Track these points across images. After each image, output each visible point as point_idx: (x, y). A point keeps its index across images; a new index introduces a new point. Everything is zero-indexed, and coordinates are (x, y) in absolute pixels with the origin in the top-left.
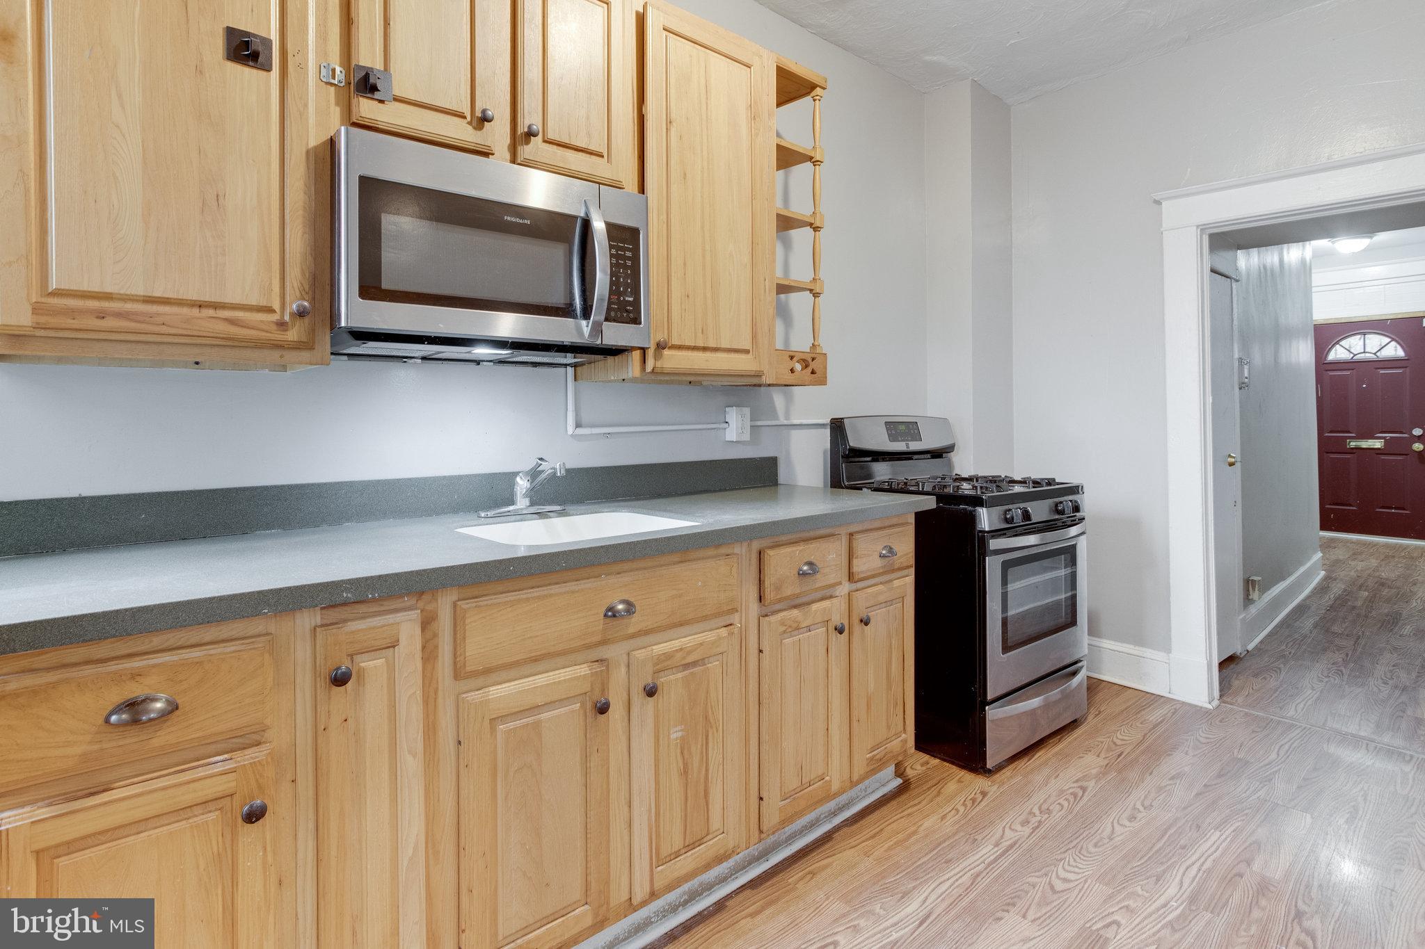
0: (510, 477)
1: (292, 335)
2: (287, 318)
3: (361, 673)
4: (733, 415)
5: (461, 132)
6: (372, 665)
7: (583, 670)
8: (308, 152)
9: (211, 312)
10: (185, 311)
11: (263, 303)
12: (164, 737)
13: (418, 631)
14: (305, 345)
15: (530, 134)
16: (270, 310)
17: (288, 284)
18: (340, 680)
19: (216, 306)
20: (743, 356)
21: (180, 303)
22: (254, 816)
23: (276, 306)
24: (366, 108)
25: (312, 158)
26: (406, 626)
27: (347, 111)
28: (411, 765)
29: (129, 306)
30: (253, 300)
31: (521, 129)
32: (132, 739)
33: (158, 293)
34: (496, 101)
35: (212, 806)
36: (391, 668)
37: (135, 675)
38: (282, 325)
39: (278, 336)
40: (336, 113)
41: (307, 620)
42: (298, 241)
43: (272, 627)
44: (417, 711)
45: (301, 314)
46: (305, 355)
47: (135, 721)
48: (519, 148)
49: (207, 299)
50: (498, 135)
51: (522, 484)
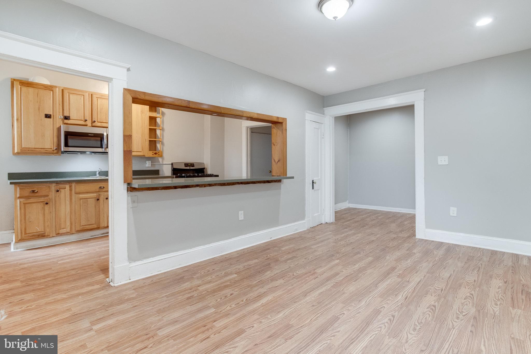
0: (96, 172)
1: (55, 152)
2: (54, 150)
3: (61, 191)
4: (147, 162)
5: (82, 123)
6: (62, 190)
7: (96, 195)
8: (57, 128)
9: (43, 149)
10: (40, 149)
11: (51, 148)
12: (37, 195)
13: (69, 187)
14: (57, 153)
15: (94, 122)
16: (52, 149)
17: (54, 145)
18: (58, 191)
19: (44, 149)
20: (140, 153)
21: (39, 148)
22: (47, 204)
23: (53, 148)
24: (66, 121)
25: (58, 129)
26: (67, 187)
27: (63, 121)
28: (68, 202)
29: (32, 149)
30: (49, 148)
31: (93, 121)
32: (33, 194)
33: (36, 147)
34: (88, 117)
35: (42, 202)
36: (65, 191)
37: (33, 188)
38: (53, 151)
39: (53, 152)
40: (61, 122)
41: (54, 185)
42: (55, 139)
43: (49, 185)
44: (69, 196)
45: (56, 149)
46: (57, 154)
47: (33, 192)
48: (93, 124)
49: (43, 148)
50: (89, 123)
51: (97, 173)
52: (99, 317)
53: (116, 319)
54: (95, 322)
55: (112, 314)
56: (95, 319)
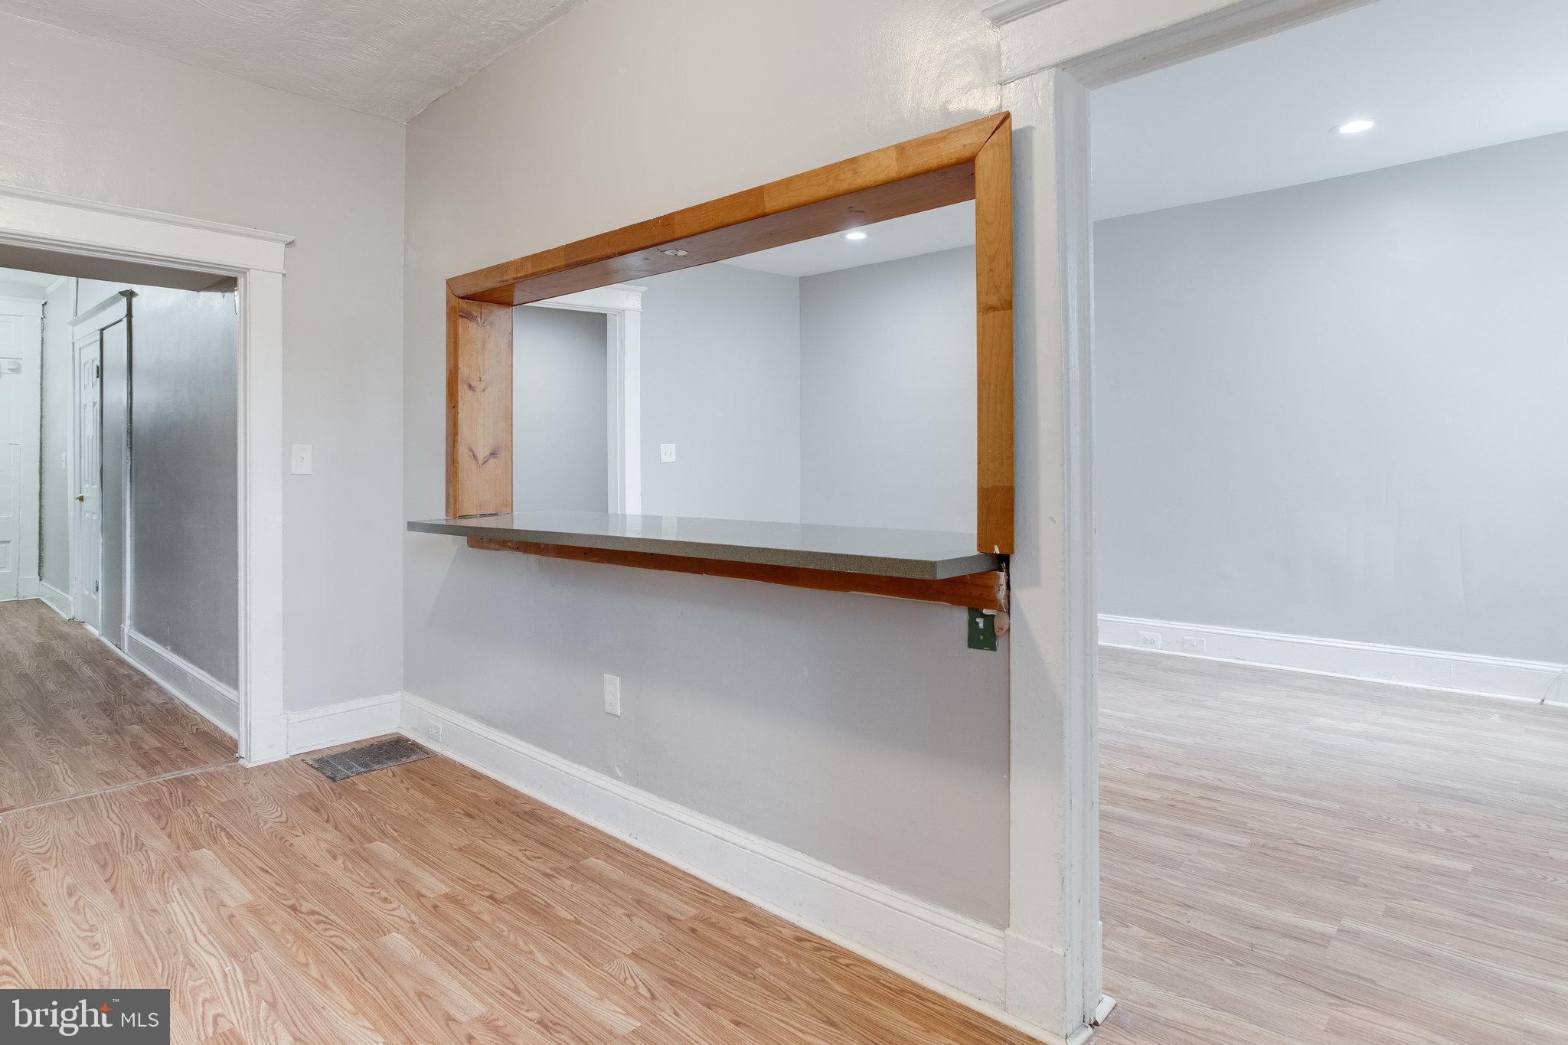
52: (1293, 944)
53: (1267, 913)
54: (1317, 941)
55: (1257, 928)
56: (1304, 947)
